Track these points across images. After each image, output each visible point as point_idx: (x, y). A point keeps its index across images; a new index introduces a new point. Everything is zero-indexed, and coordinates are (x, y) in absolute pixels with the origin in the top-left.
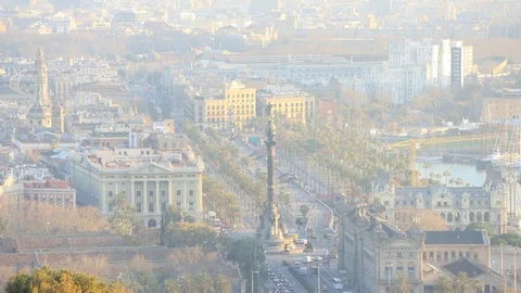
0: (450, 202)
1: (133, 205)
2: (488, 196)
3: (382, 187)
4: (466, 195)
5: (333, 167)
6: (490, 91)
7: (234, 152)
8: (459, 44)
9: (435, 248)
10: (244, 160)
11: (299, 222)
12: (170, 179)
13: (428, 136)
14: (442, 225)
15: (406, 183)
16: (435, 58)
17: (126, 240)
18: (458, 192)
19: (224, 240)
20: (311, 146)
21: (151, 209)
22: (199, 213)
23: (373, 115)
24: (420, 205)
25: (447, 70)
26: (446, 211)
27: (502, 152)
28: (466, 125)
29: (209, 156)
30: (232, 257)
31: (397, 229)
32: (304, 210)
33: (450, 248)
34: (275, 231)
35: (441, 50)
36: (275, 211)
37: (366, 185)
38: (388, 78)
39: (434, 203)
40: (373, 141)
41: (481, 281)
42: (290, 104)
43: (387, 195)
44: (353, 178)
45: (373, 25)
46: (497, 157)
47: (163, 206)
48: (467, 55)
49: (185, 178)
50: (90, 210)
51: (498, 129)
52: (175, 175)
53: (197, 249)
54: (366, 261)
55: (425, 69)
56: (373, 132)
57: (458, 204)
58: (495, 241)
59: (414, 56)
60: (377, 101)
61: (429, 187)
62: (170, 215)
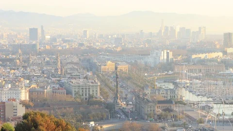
0: (165, 93)
1: (81, 94)
2: (175, 91)
3: (147, 89)
4: (169, 91)
5: (134, 84)
6: (177, 63)
7: (109, 80)
8: (169, 51)
9: (160, 105)
10: (111, 82)
11: (125, 98)
12: (91, 87)
13: (160, 75)
14: (163, 99)
15: (154, 88)
16: (162, 55)
17: (79, 104)
18: (167, 90)
19: (104, 103)
20: (129, 78)
21: (86, 95)
22: (99, 96)
23: (146, 70)
24: (157, 93)
25: (165, 57)
26: (164, 95)
27: (179, 79)
28: (170, 72)
29: (102, 81)
30: (107, 108)
31: (150, 100)
32: (126, 95)
33: (164, 105)
34: (118, 101)
35: (164, 53)
36: (118, 95)
37: (143, 88)
38: (150, 60)
39: (161, 93)
40: (145, 76)
41: (172, 114)
42: (124, 67)
43: (148, 91)
44: (140, 87)
45: (147, 46)
46: (178, 81)
47: (89, 94)
48: (171, 54)
49: (95, 87)
50: (69, 95)
51: (178, 73)
52: (92, 86)
53: (97, 106)
54: (142, 109)
55: (160, 58)
56: (146, 74)
57: (167, 93)
58: (176, 103)
59: (157, 54)
60: (147, 66)
61: (159, 89)
62: (91, 97)
